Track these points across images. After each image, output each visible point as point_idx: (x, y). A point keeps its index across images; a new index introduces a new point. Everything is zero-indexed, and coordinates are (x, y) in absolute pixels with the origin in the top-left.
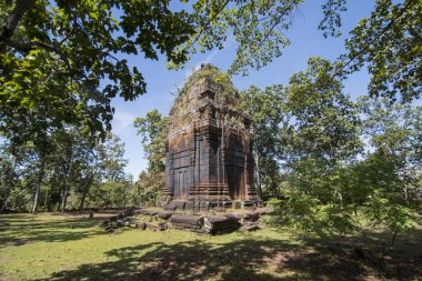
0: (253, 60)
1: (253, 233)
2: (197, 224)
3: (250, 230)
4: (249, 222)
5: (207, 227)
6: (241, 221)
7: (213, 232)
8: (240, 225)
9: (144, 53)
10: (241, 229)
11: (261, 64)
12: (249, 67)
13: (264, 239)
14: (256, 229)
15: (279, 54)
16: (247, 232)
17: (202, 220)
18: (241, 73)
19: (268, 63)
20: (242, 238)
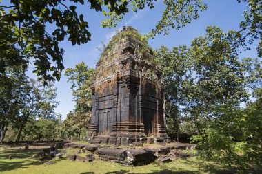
0: (174, 22)
1: (167, 164)
2: (121, 156)
3: (164, 162)
4: (163, 156)
5: (130, 159)
6: (156, 154)
7: (135, 164)
8: (155, 158)
9: (90, 4)
10: (157, 161)
11: (181, 25)
12: (170, 27)
13: (177, 170)
14: (169, 161)
15: (196, 17)
16: (162, 164)
17: (125, 153)
18: (163, 33)
19: (187, 24)
20: (158, 169)
